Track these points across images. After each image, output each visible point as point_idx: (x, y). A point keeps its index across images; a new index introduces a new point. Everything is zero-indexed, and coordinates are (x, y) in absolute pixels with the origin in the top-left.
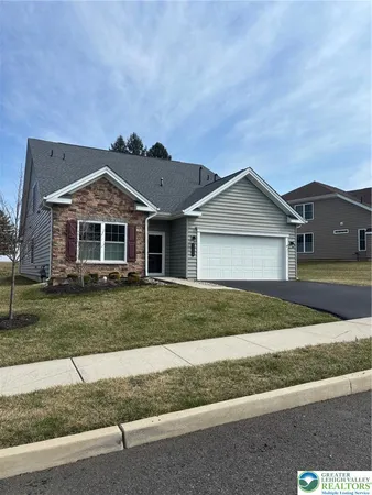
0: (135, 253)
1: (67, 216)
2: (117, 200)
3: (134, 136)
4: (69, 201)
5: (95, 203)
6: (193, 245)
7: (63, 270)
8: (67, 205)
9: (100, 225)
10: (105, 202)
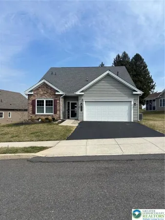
0: (57, 110)
1: (32, 98)
2: (50, 91)
3: (124, 53)
4: (32, 93)
5: (42, 93)
6: (81, 106)
7: (31, 117)
8: (32, 95)
9: (43, 101)
10: (45, 92)
